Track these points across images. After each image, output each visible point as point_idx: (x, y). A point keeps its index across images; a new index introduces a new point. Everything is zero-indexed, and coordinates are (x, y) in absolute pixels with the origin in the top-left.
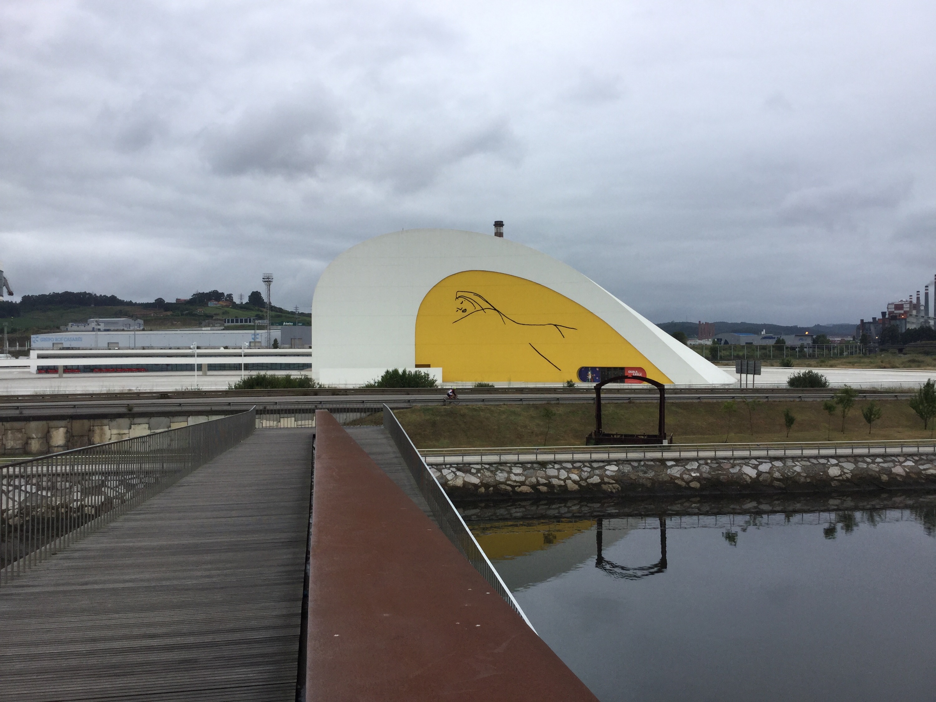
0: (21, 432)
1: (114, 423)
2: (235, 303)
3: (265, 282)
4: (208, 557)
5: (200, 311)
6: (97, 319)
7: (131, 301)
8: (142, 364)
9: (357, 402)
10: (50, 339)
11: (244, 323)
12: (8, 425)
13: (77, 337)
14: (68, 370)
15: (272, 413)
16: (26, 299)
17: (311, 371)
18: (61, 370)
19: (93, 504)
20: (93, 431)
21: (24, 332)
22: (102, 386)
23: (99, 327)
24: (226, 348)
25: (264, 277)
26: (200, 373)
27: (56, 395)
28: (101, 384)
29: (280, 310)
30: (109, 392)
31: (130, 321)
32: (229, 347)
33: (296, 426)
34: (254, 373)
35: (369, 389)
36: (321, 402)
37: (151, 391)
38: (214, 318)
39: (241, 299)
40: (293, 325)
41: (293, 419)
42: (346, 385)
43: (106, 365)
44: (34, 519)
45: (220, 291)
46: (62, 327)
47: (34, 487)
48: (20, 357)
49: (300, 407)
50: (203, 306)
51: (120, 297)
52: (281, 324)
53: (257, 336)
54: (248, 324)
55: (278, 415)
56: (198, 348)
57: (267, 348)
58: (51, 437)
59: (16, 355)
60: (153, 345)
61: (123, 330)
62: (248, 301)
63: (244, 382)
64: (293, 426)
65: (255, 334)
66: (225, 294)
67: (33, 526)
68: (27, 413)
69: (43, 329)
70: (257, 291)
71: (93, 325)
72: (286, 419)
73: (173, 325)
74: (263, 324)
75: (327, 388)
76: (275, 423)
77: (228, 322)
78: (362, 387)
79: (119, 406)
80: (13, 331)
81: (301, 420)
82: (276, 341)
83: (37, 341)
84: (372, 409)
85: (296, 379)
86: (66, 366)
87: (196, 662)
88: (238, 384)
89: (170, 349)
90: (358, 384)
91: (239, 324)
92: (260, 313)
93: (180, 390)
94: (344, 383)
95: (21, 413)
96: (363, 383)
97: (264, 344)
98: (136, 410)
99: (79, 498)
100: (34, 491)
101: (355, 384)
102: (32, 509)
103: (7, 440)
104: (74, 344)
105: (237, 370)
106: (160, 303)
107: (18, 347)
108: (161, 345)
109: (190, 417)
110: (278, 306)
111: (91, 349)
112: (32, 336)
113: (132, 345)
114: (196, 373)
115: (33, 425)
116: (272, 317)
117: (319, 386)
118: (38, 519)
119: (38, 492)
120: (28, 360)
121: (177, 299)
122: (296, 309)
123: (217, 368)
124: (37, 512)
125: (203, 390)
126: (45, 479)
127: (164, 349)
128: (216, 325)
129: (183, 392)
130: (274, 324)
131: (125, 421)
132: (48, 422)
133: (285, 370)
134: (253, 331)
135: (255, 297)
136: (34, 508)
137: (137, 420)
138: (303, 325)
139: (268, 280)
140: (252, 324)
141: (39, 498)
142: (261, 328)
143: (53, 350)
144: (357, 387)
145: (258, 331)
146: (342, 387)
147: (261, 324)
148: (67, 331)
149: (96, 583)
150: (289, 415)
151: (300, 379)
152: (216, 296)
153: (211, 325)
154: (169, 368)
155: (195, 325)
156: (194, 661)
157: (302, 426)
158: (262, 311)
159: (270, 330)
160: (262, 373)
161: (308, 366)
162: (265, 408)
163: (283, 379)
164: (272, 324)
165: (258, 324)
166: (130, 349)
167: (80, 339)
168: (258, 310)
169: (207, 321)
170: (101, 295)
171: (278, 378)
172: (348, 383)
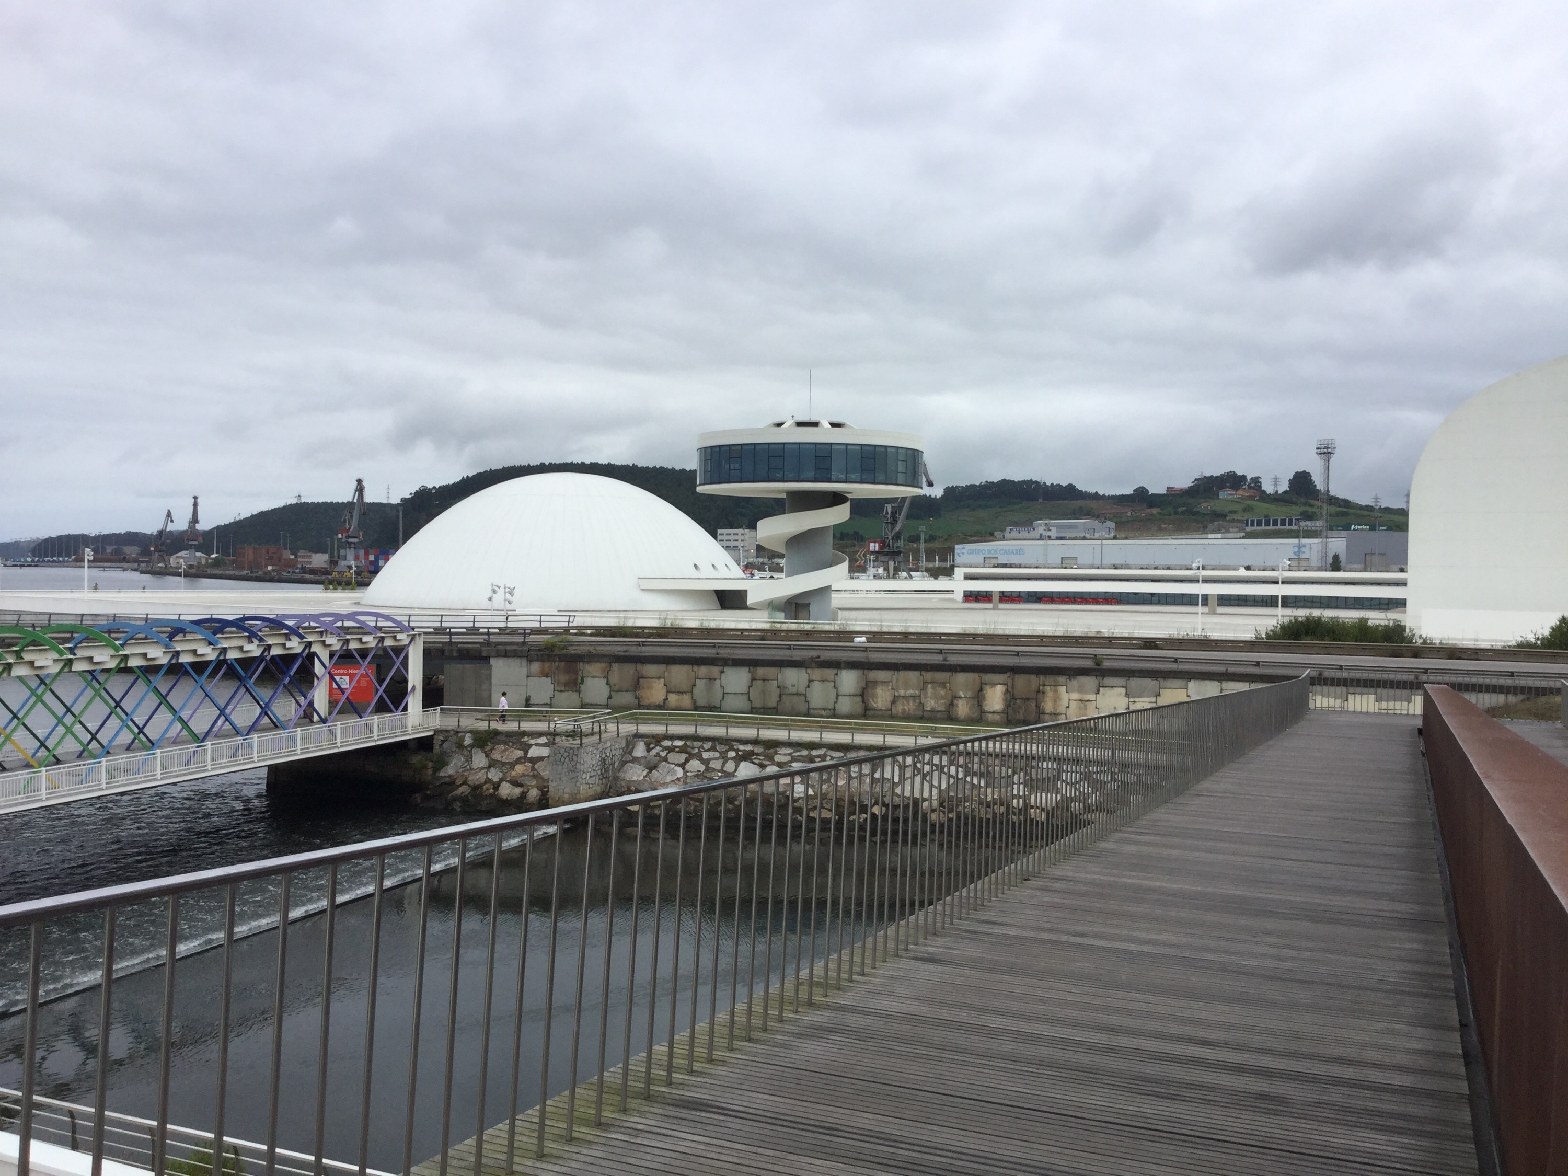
0: (945, 687)
1: (1075, 683)
2: (1264, 492)
3: (1321, 454)
4: (1270, 924)
5: (1205, 506)
6: (1047, 522)
7: (1097, 492)
8: (1113, 593)
9: (1500, 674)
10: (979, 551)
11: (1279, 527)
12: (929, 676)
13: (1018, 548)
14: (1007, 597)
15: (1332, 685)
16: (950, 492)
17: (1405, 612)
18: (996, 598)
19: (1044, 805)
20: (1044, 693)
21: (946, 540)
22: (1057, 625)
23: (1049, 533)
24: (1248, 568)
25: (1319, 446)
26: (1206, 609)
27: (991, 635)
28: (1056, 621)
29: (1346, 503)
30: (1067, 635)
31: (1095, 523)
32: (1252, 569)
33: (1377, 711)
34: (1302, 613)
35: (1523, 651)
36: (1426, 671)
37: (1131, 636)
38: (1227, 518)
39: (1276, 485)
40: (1370, 529)
41: (1372, 697)
42: (1476, 640)
43: (1060, 592)
44: (960, 817)
45: (1239, 473)
46: (996, 533)
47: (960, 769)
48: (941, 577)
49: (1385, 676)
50: (1210, 498)
51: (1080, 487)
52: (1347, 528)
53: (1303, 549)
54: (1287, 527)
55: (1344, 689)
56: (1203, 568)
57: (1320, 569)
58: (984, 698)
59: (935, 573)
60: (1130, 562)
61: (1084, 538)
62: (1288, 489)
63: (1283, 627)
64: (1371, 710)
65: (1300, 546)
66: (1249, 478)
67: (958, 827)
68: (954, 659)
69: (971, 536)
70: (1304, 472)
71: (1041, 530)
72: (1358, 697)
73: (1160, 529)
74: (1314, 529)
75: (1438, 646)
76: (1339, 702)
77: (1252, 525)
78: (1510, 646)
79: (1080, 657)
80: (931, 539)
81: (1388, 701)
82: (1336, 558)
83: (963, 553)
84: (1530, 688)
85: (1377, 626)
86: (1002, 592)
87: (1283, 1102)
88: (1271, 631)
89: (1156, 568)
90: (1501, 641)
91: (1271, 527)
92: (1310, 509)
93: (1176, 637)
94: (1473, 636)
95: (945, 660)
96: (1511, 639)
97: (1315, 562)
98: (1107, 664)
99: (1021, 794)
100: (961, 775)
101: (1496, 641)
102: (957, 802)
103: (926, 698)
104: (1014, 560)
105: (1267, 606)
106: (1141, 495)
107: (937, 562)
108: (1144, 562)
109: (1192, 681)
110: (1341, 496)
111: (1037, 567)
112: (956, 547)
113: (1097, 562)
114: (1200, 609)
115: (961, 677)
116: (1331, 515)
117: (1421, 641)
118: (966, 818)
119: (966, 777)
120: (950, 581)
121: (1168, 488)
122: (1376, 502)
123: (1232, 602)
124: (965, 807)
125: (1212, 638)
126: (976, 759)
127: (1147, 569)
128: (1231, 530)
129: (1179, 639)
130: (1334, 528)
131: (1090, 682)
132: (982, 675)
133: (1355, 608)
134: (1295, 541)
135: (1302, 481)
136: (961, 802)
137: (1109, 681)
138: (1390, 529)
139: (1326, 452)
140: (1294, 527)
141: (967, 786)
142: (1310, 534)
143: (984, 567)
144: (1498, 645)
145: (1305, 541)
146: (1470, 644)
147: (1309, 528)
148: (1004, 539)
149: (1096, 936)
150: (1365, 690)
151: (1385, 626)
152: (1233, 480)
153: (1223, 530)
154: (1155, 599)
155: (1196, 530)
156: (1282, 1100)
157: (1390, 712)
158: (1312, 506)
159: (1327, 538)
160: (1316, 613)
161: (1401, 604)
162: (1320, 674)
163: (1353, 626)
164: (1331, 528)
165: (1305, 528)
166: (1094, 568)
167: (1020, 552)
168: (1305, 504)
169: (1216, 523)
170: (1052, 484)
171: (1344, 623)
172: (1482, 636)
